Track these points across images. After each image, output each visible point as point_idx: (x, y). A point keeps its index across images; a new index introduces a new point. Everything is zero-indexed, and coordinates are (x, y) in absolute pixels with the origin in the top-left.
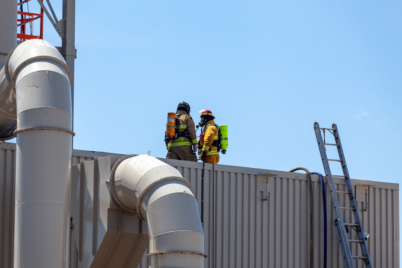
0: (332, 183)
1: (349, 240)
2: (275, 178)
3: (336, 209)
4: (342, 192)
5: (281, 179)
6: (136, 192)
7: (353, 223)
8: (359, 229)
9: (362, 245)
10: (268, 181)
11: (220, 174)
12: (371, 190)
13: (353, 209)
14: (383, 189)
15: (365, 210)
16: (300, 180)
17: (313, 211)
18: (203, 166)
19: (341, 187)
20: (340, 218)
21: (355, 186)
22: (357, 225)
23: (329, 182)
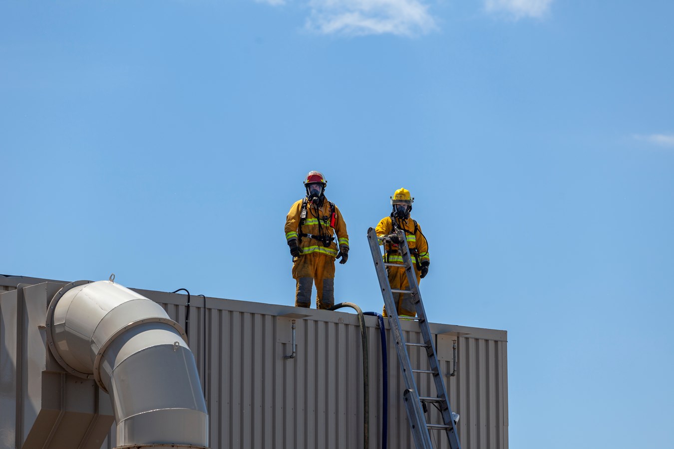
0: (399, 330)
1: (428, 425)
2: (306, 321)
3: (406, 373)
4: (415, 345)
5: (316, 322)
6: (94, 345)
7: (434, 396)
8: (443, 407)
9: (450, 434)
10: (294, 325)
11: (215, 314)
12: (462, 341)
13: (434, 372)
14: (482, 339)
15: (453, 375)
16: (347, 325)
17: (367, 376)
18: (187, 301)
19: (413, 336)
20: (413, 388)
21: (436, 335)
22: (441, 399)
23: (394, 328)
